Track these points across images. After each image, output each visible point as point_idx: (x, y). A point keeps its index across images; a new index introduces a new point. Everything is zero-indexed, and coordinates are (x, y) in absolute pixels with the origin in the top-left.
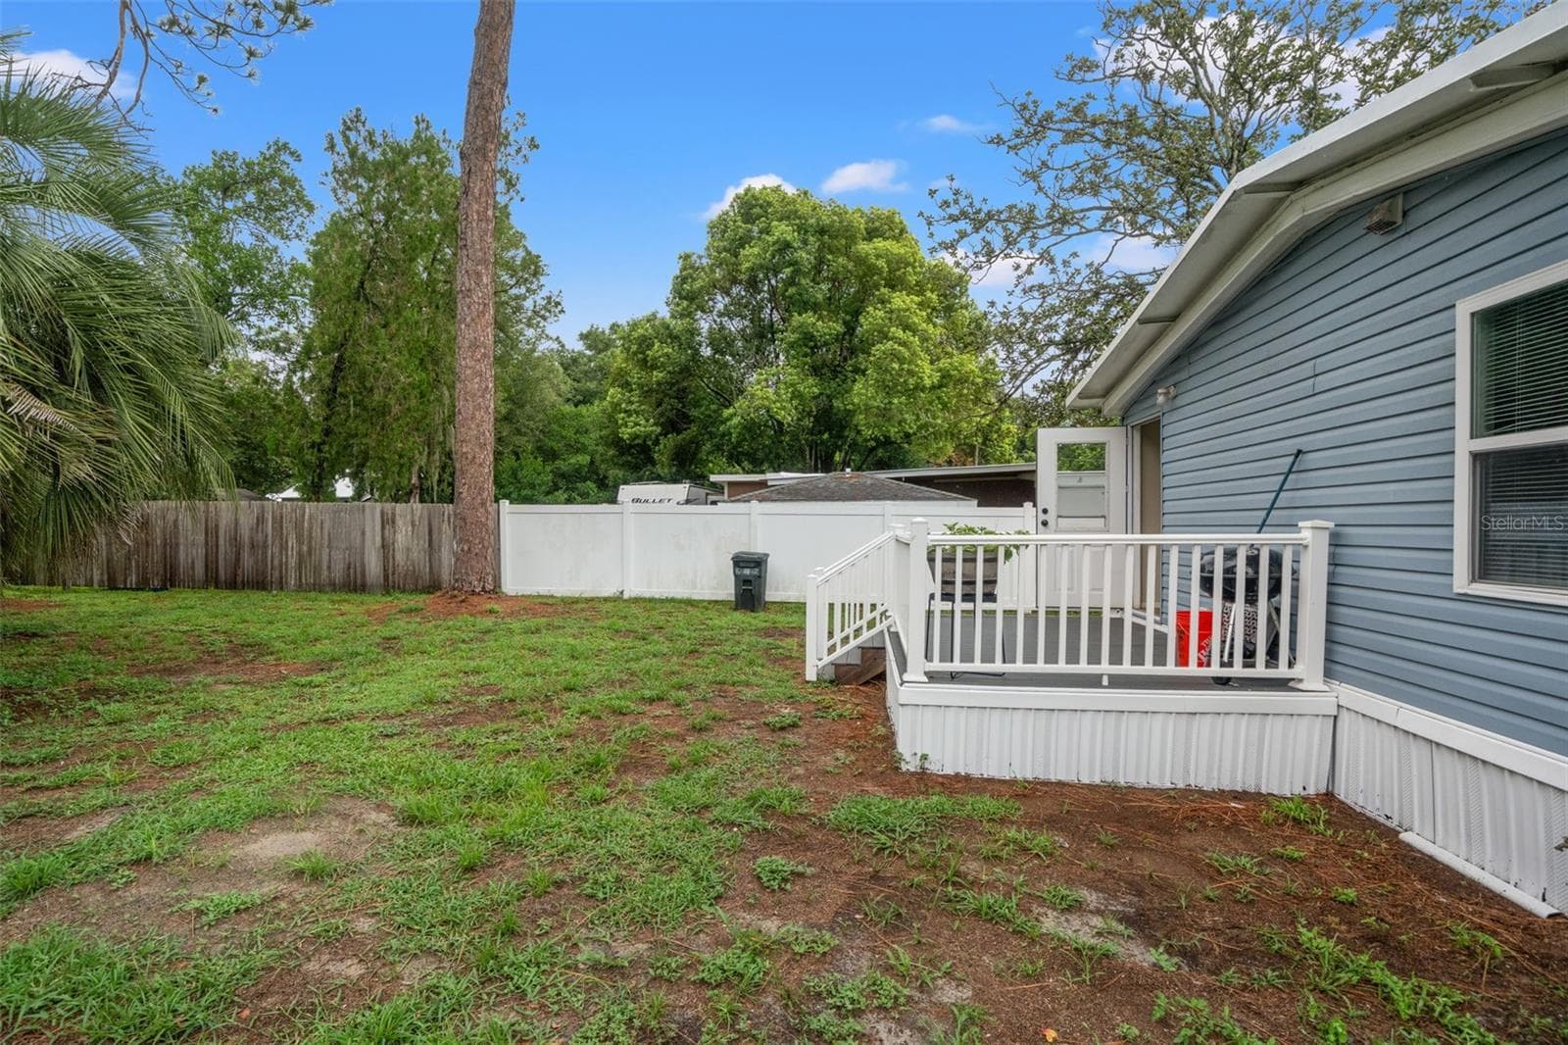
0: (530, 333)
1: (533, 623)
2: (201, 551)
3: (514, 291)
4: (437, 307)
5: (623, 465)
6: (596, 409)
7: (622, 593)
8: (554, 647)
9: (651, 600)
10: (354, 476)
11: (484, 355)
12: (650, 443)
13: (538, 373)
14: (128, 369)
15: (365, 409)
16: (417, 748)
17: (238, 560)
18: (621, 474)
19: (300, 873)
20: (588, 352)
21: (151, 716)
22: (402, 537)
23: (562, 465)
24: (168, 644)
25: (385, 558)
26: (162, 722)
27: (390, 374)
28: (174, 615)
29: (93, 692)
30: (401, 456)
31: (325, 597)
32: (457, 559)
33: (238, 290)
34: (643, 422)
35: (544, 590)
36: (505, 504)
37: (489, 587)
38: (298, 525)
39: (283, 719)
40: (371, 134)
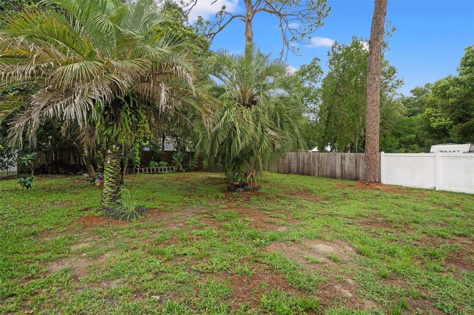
0: (390, 94)
1: (395, 195)
2: (296, 165)
3: (385, 81)
4: (358, 92)
5: (432, 138)
6: (419, 117)
7: (435, 188)
8: (405, 205)
9: (451, 192)
10: (331, 145)
11: (376, 104)
12: (447, 128)
13: (393, 108)
14: (287, 122)
15: (336, 126)
16: (359, 230)
17: (304, 167)
18: (431, 141)
19: (330, 258)
20: (415, 97)
21: (290, 205)
22: (347, 163)
23: (403, 139)
24: (291, 187)
25: (342, 169)
26: (292, 207)
27: (344, 115)
28: (291, 180)
29: (278, 197)
30: (346, 139)
31: (325, 179)
32: (366, 171)
33: (305, 98)
34: (444, 120)
35: (398, 184)
36: (383, 153)
37: (377, 181)
38: (318, 159)
39: (319, 212)
40: (339, 47)
